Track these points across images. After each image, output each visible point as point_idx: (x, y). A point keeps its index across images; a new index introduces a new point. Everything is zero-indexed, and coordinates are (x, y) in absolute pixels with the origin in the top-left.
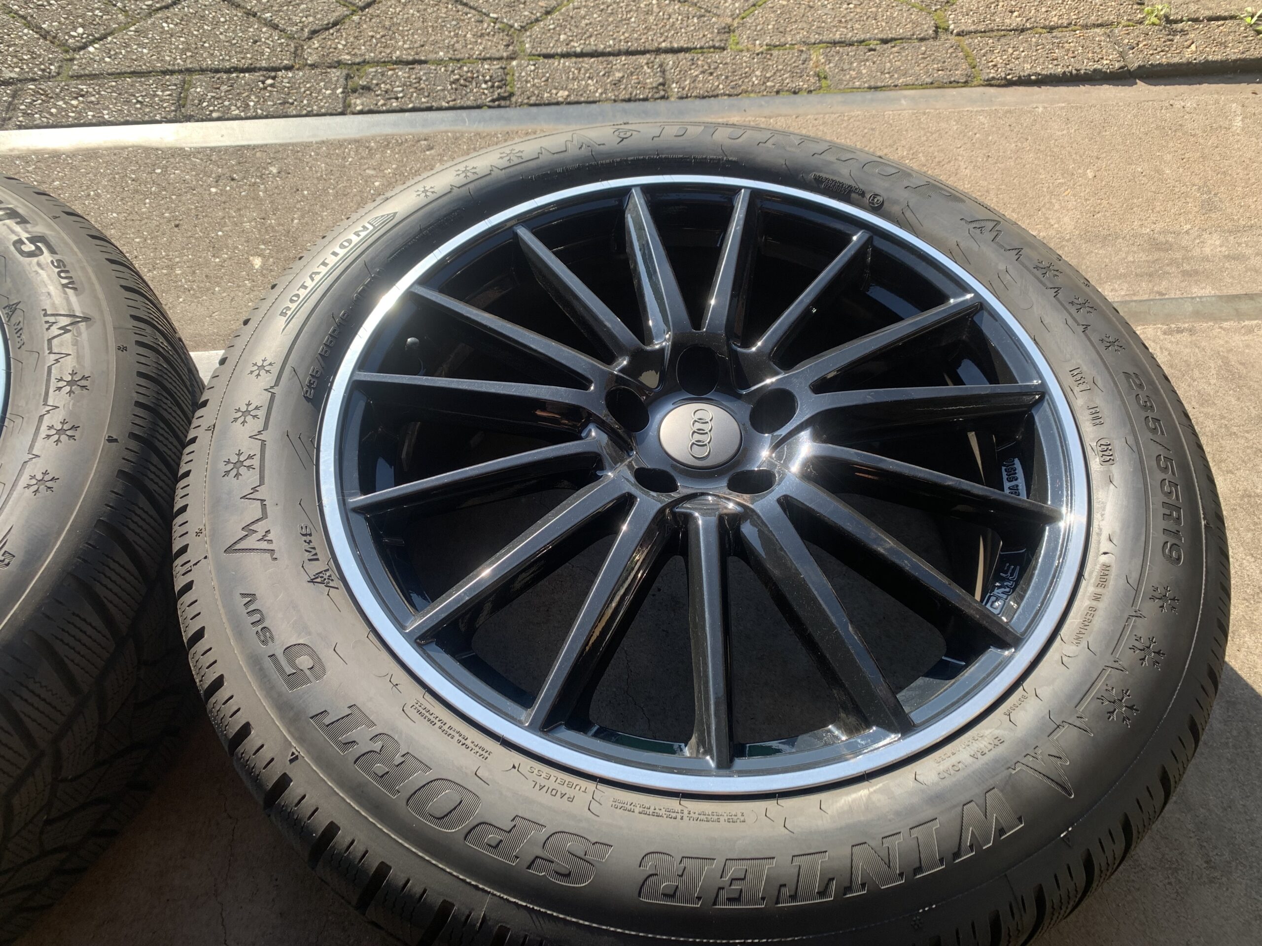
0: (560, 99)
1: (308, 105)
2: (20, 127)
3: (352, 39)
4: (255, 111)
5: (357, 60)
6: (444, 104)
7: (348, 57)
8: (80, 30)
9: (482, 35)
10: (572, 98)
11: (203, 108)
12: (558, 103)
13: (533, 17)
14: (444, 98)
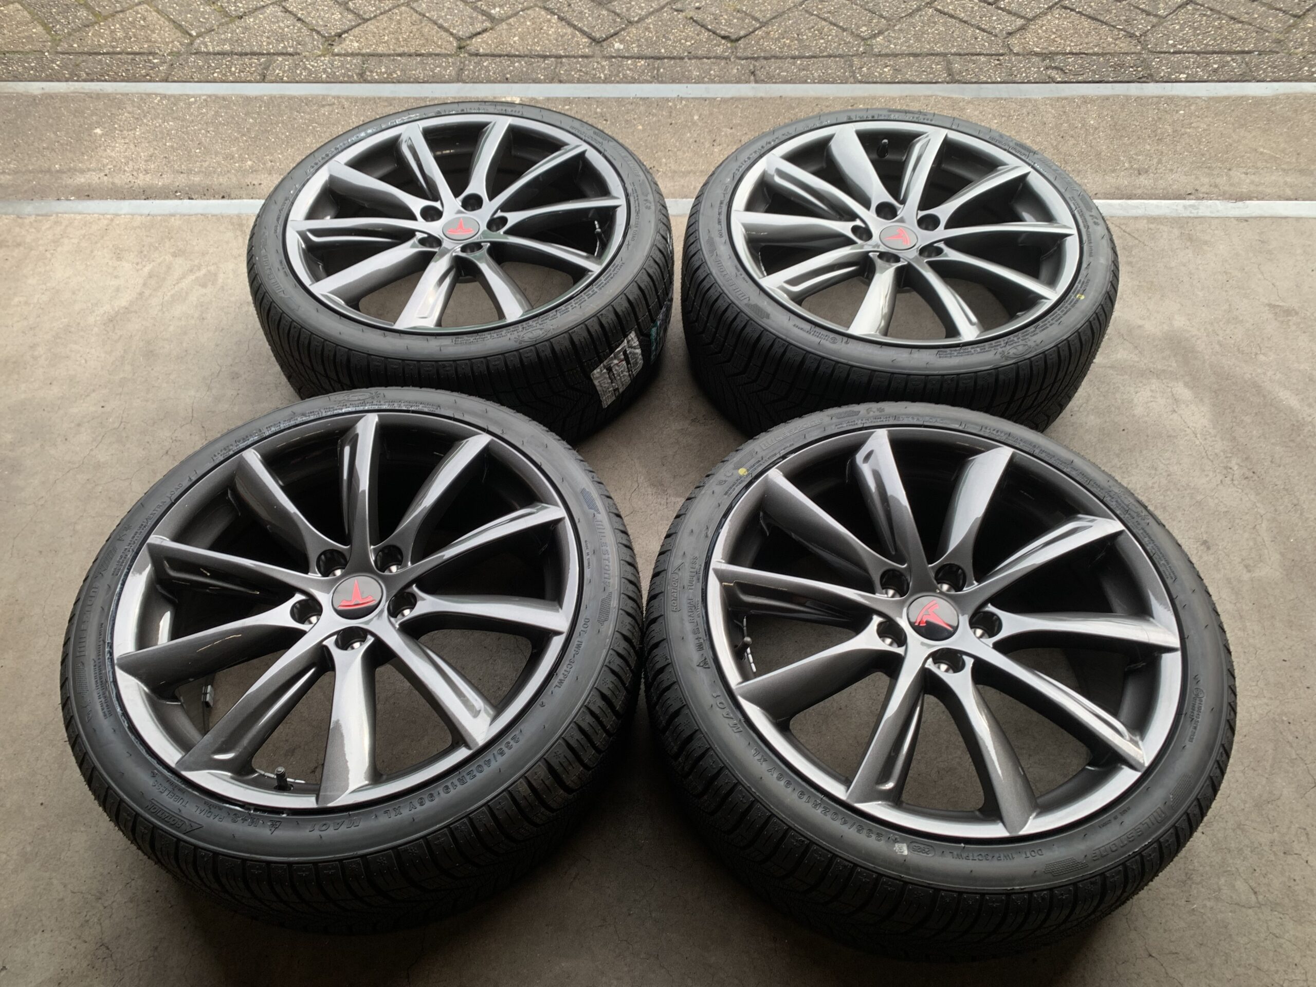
0: (1183, 79)
1: (1026, 76)
2: (861, 82)
3: (1036, 39)
4: (996, 78)
5: (1044, 51)
6: (1111, 79)
7: (1038, 50)
8: (864, 29)
9: (1116, 40)
10: (1188, 79)
11: (963, 76)
12: (1181, 82)
13: (1146, 29)
14: (1109, 76)
